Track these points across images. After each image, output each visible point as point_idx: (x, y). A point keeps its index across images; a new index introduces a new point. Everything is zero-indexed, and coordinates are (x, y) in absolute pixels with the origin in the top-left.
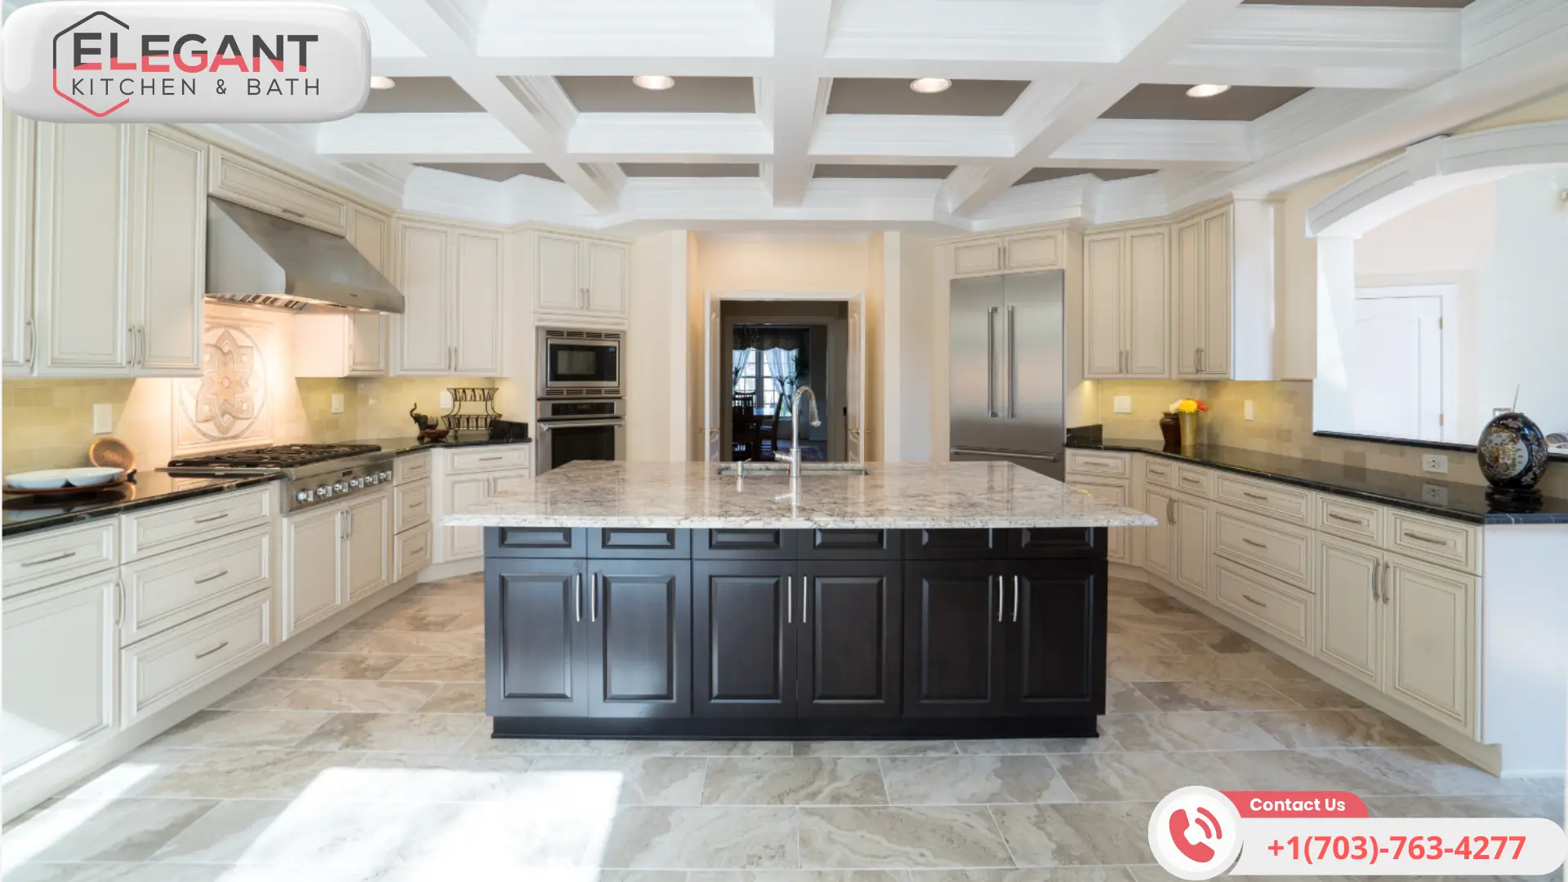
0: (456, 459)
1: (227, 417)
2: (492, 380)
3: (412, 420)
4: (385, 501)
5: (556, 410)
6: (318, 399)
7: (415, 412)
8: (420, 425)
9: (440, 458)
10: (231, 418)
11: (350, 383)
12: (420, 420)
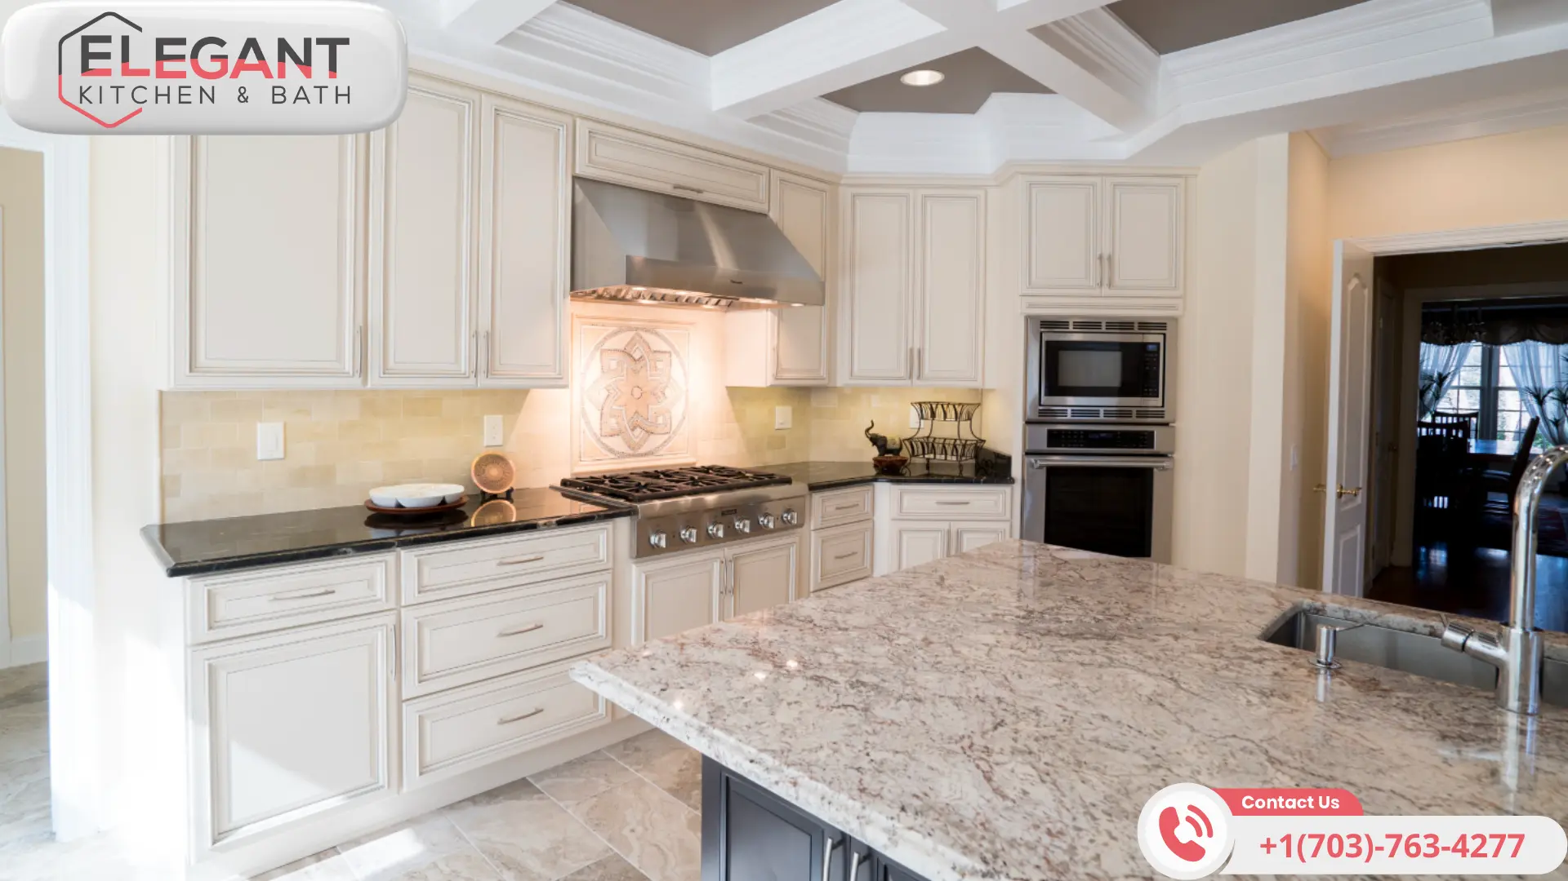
0: (906, 498)
1: (638, 430)
2: (980, 393)
3: (868, 440)
4: (793, 550)
5: (1055, 438)
6: (756, 413)
7: (871, 432)
8: (879, 448)
9: (886, 493)
10: (644, 432)
11: (801, 394)
12: (876, 440)
